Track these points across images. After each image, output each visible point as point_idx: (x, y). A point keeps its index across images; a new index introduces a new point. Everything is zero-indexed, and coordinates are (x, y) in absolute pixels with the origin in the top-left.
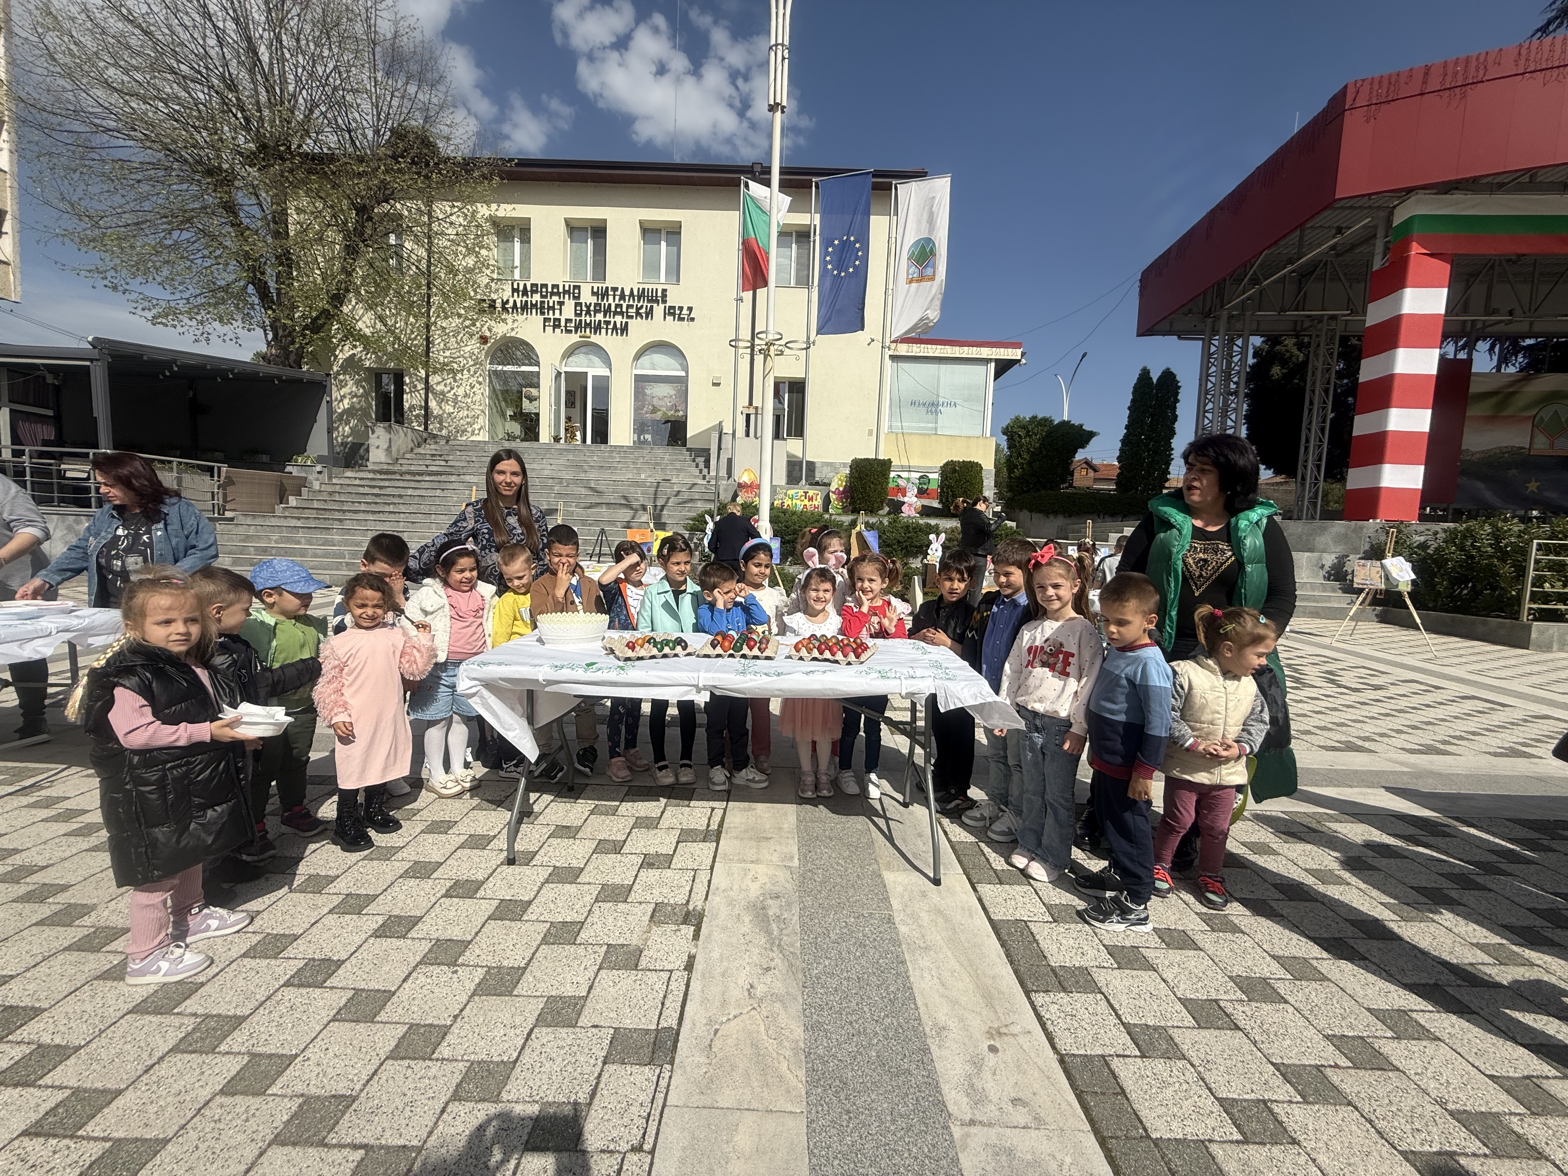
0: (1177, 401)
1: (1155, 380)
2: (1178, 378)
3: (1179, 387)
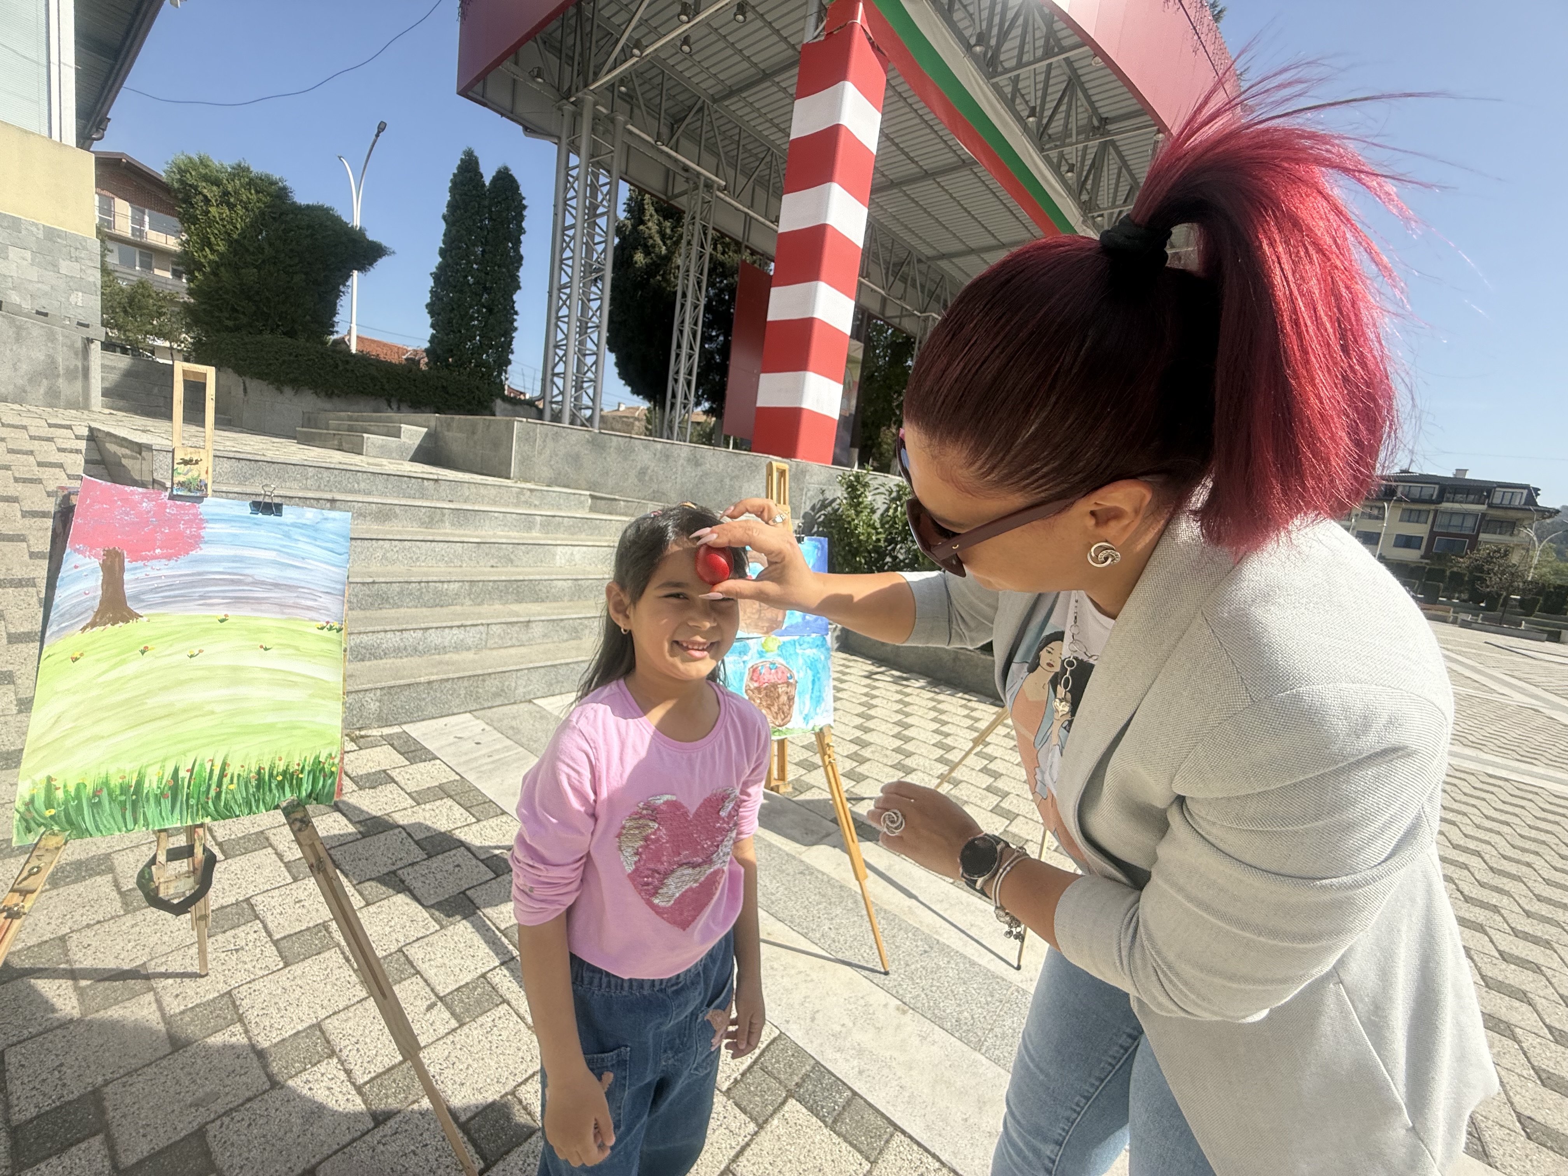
0: (521, 231)
1: (487, 183)
2: (523, 191)
3: (525, 207)
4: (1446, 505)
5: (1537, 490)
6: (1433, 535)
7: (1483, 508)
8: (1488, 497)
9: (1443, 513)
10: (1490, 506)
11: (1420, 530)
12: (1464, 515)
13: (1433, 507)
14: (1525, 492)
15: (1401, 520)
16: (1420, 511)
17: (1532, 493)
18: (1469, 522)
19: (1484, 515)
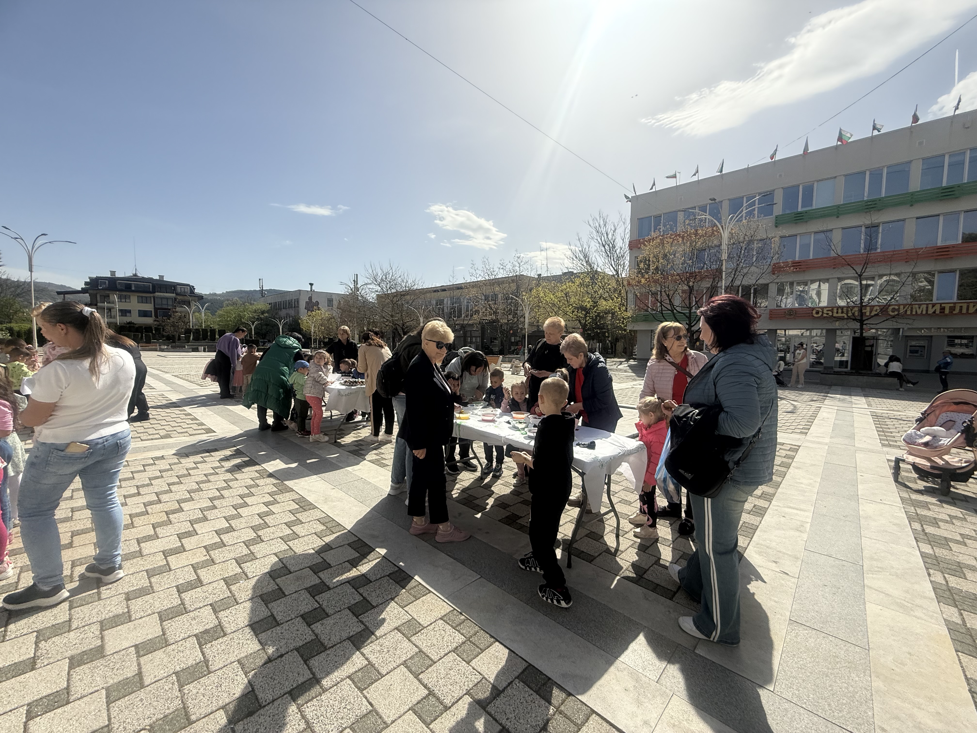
4: (157, 294)
5: (193, 287)
6: (156, 309)
7: (174, 295)
8: (175, 290)
9: (157, 298)
10: (177, 294)
11: (149, 307)
12: (167, 298)
13: (152, 295)
14: (189, 287)
15: (138, 302)
16: (146, 297)
17: (192, 288)
18: (170, 302)
19: (175, 299)
